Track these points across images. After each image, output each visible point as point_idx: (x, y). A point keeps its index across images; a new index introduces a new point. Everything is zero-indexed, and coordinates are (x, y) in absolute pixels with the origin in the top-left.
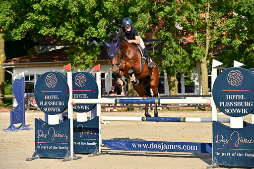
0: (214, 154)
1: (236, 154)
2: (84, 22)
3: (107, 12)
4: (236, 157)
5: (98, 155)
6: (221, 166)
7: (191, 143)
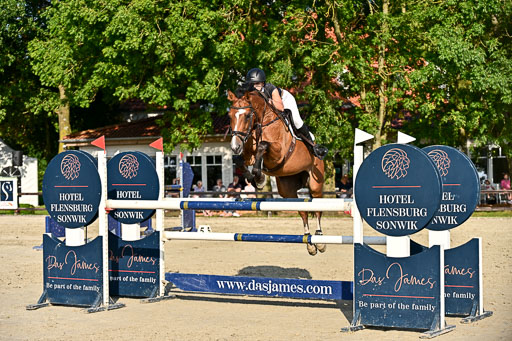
0: (357, 305)
1: (396, 306)
2: (183, 75)
3: (219, 59)
4: (396, 311)
5: (159, 300)
6: (368, 327)
7: (322, 281)
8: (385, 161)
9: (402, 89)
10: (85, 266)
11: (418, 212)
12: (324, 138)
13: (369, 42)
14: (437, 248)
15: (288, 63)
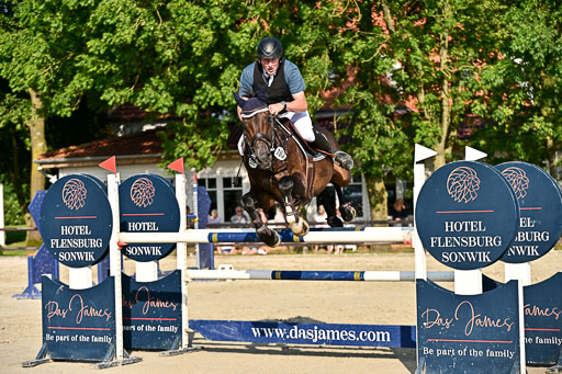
0: (421, 352)
1: (468, 352)
3: (238, 54)
4: (467, 359)
5: (181, 352)
7: (378, 326)
8: (451, 181)
9: (471, 90)
10: (93, 312)
11: (490, 241)
12: (371, 153)
13: (427, 29)
14: (514, 283)
15: (325, 60)
